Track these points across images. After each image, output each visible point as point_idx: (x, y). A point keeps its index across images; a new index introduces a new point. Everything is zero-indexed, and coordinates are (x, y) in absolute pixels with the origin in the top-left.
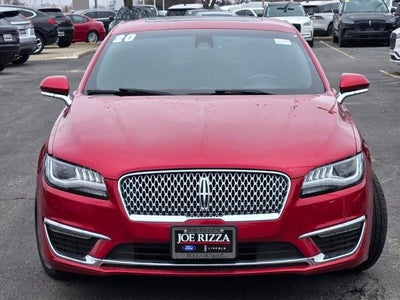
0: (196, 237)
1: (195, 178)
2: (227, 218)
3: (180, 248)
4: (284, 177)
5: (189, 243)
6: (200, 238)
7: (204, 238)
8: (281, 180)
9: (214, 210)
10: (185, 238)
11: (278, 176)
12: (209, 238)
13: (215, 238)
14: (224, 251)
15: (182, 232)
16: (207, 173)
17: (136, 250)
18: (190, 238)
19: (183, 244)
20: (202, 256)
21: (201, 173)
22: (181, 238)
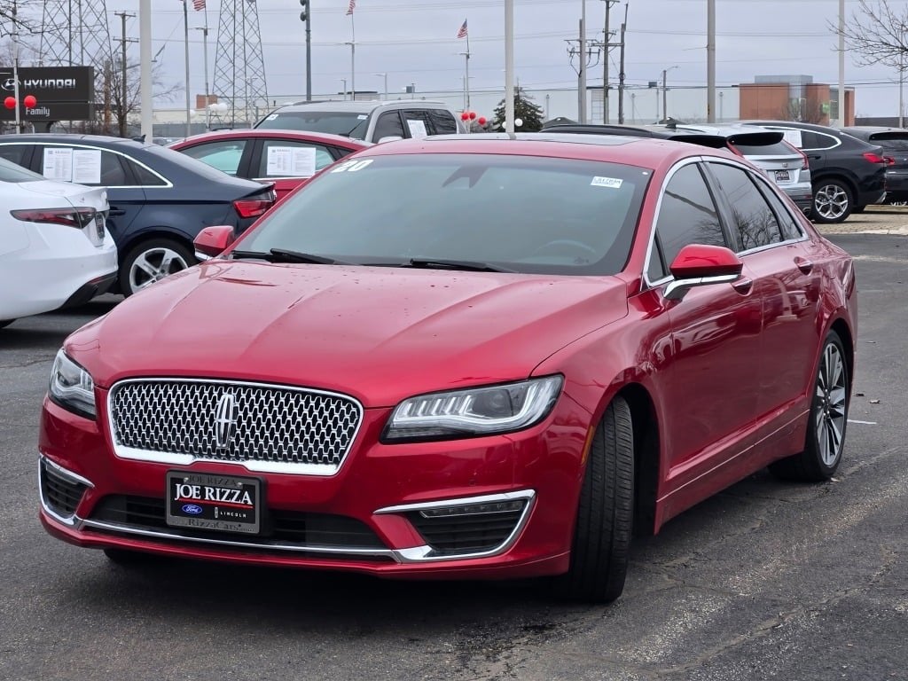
0: (203, 493)
1: (215, 394)
2: (253, 465)
3: (179, 508)
4: (355, 406)
5: (191, 502)
6: (209, 495)
7: (214, 494)
8: (349, 409)
9: (237, 449)
10: (186, 491)
11: (345, 401)
12: (222, 494)
13: (230, 496)
14: (243, 520)
15: (181, 482)
16: (236, 387)
17: (130, 507)
18: (193, 492)
19: (183, 502)
20: (209, 525)
21: (226, 386)
22: (180, 490)
